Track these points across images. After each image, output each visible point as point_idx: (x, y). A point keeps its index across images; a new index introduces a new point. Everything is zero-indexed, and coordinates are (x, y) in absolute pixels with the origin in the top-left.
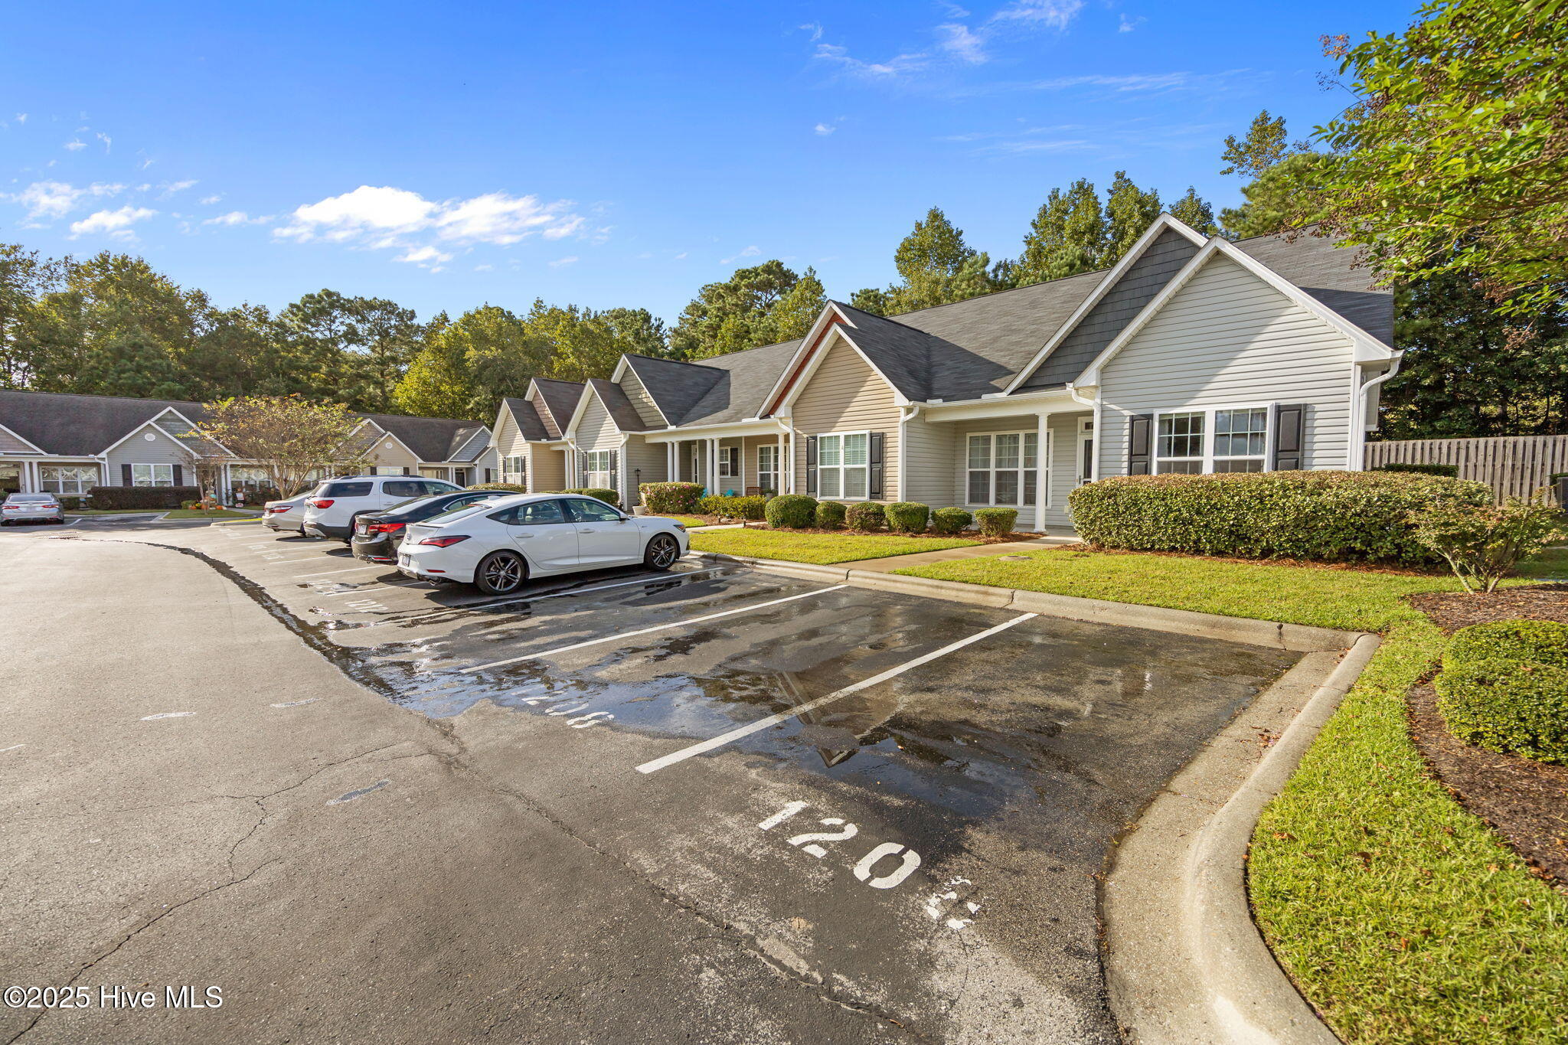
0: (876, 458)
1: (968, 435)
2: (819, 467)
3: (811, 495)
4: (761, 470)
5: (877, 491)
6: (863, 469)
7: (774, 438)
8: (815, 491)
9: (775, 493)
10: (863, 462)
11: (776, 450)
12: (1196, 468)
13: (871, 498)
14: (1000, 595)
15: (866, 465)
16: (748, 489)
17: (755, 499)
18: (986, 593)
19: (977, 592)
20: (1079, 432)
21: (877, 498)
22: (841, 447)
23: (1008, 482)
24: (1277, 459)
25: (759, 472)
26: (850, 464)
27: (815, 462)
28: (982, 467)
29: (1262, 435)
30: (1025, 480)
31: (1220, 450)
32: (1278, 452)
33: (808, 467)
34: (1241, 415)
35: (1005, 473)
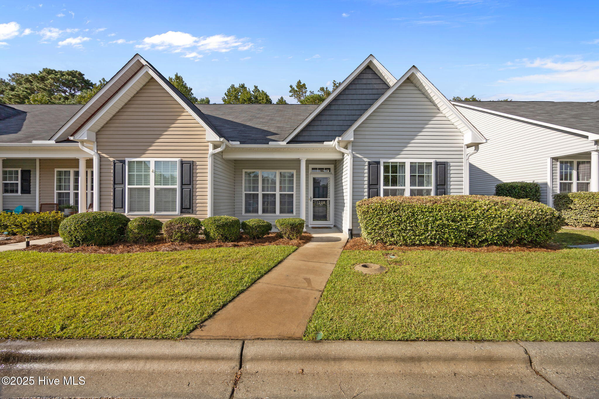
0: (186, 180)
1: (244, 171)
2: (127, 186)
3: (118, 212)
4: (59, 188)
5: (188, 206)
6: (174, 190)
7: (75, 162)
8: (123, 207)
9: (75, 209)
10: (174, 183)
11: (77, 174)
13: (182, 212)
15: (177, 186)
16: (41, 206)
17: (49, 215)
20: (310, 173)
21: (189, 213)
22: (151, 170)
23: (269, 200)
24: (437, 189)
25: (56, 191)
26: (161, 185)
27: (123, 183)
28: (253, 191)
29: (431, 176)
30: (280, 199)
31: (412, 183)
32: (437, 186)
33: (114, 186)
34: (421, 166)
35: (268, 195)
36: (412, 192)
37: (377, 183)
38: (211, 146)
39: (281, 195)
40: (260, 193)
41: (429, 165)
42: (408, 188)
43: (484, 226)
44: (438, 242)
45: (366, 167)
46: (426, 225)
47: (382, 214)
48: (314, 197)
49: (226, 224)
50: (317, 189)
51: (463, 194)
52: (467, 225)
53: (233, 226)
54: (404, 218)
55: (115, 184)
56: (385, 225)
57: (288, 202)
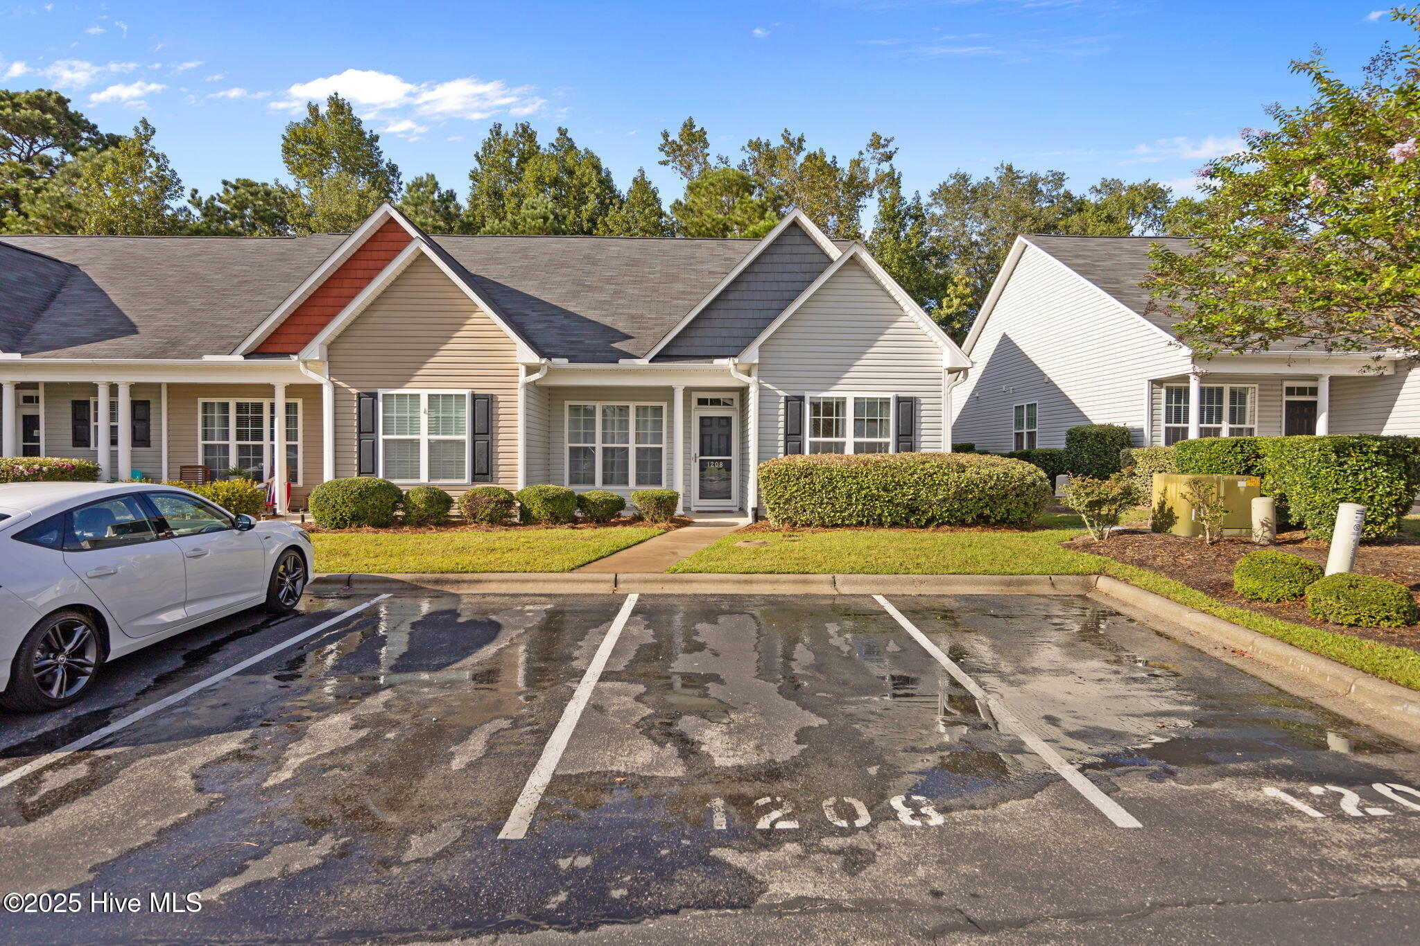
0: (481, 426)
1: (567, 403)
2: (381, 437)
3: (366, 478)
4: (205, 438)
5: (484, 470)
6: (461, 442)
8: (374, 471)
10: (459, 430)
12: (839, 448)
13: (474, 480)
14: (821, 582)
15: (466, 437)
16: (180, 468)
18: (805, 582)
19: (795, 582)
20: (693, 407)
21: (486, 481)
22: (422, 410)
23: (614, 460)
24: (898, 442)
25: (201, 443)
26: (438, 434)
27: (374, 430)
28: (585, 442)
29: (888, 421)
30: (637, 457)
31: (858, 433)
32: (899, 436)
33: (359, 436)
34: (872, 403)
35: (613, 449)
36: (858, 448)
37: (800, 432)
38: (522, 370)
39: (638, 449)
40: (599, 446)
41: (886, 402)
42: (850, 440)
43: (927, 496)
44: (868, 521)
45: (782, 406)
46: (849, 496)
47: (788, 481)
48: (702, 454)
49: (558, 496)
50: (707, 439)
51: (942, 451)
52: (904, 495)
53: (567, 500)
54: (818, 487)
55: (360, 432)
56: (792, 497)
57: (653, 463)
